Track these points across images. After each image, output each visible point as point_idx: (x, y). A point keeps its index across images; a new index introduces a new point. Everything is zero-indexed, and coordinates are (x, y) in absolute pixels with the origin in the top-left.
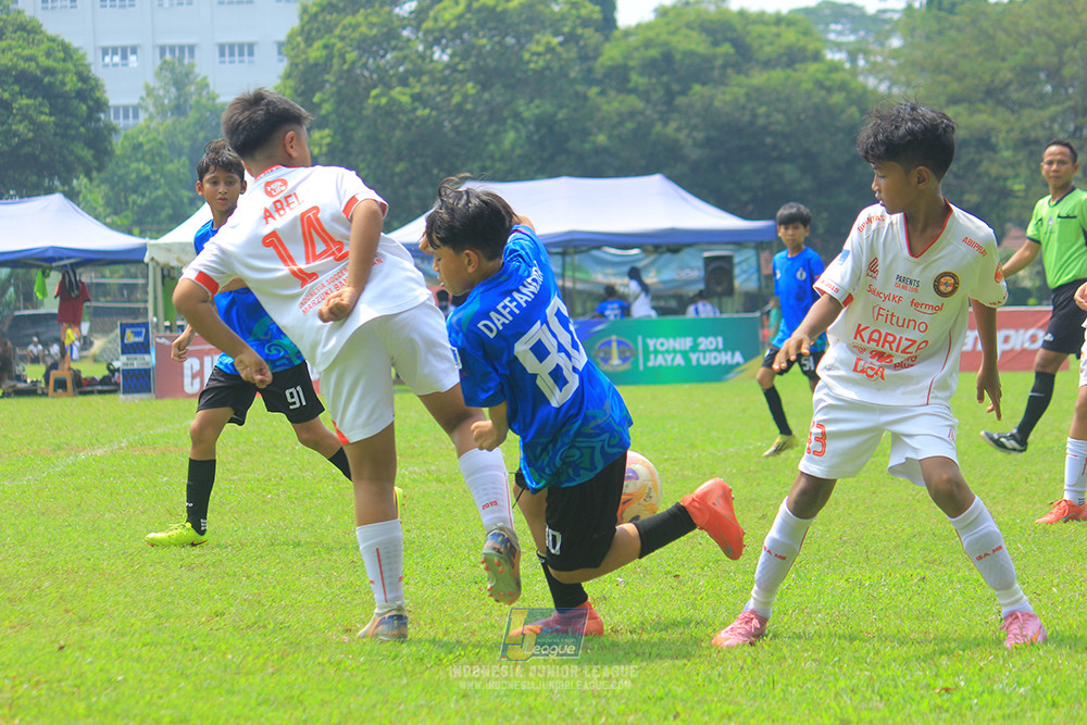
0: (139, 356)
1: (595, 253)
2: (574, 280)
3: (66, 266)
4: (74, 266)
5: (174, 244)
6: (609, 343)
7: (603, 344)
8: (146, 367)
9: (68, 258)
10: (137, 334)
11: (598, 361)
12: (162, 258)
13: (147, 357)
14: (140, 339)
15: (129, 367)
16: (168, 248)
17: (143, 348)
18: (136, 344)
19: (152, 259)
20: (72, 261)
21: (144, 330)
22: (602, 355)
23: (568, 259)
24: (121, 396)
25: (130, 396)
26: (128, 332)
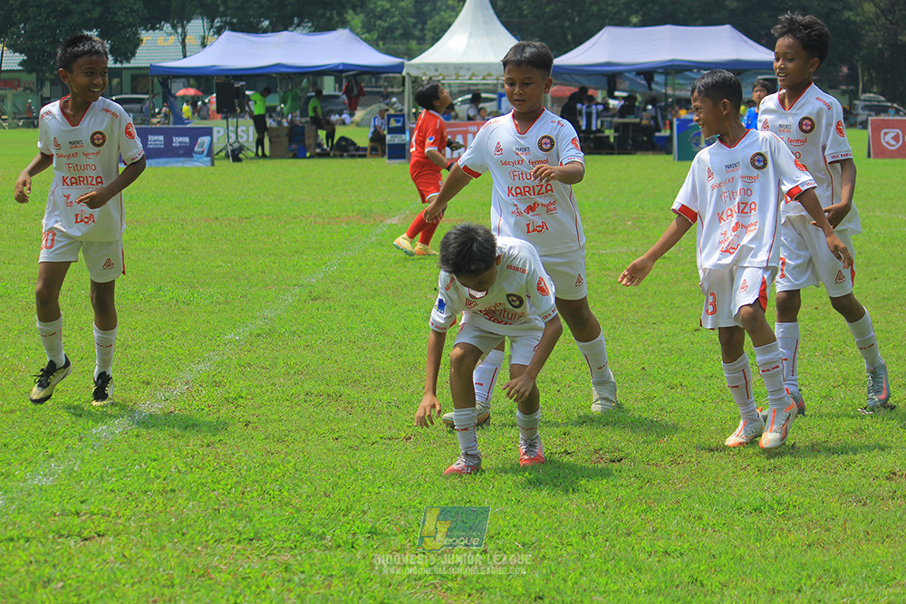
0: (398, 135)
1: (687, 73)
2: (674, 89)
3: (350, 75)
4: (355, 76)
5: (422, 64)
6: (699, 134)
7: (694, 136)
8: (403, 142)
9: (352, 70)
10: (398, 121)
11: (692, 144)
12: (414, 73)
13: (403, 136)
14: (399, 125)
15: (392, 142)
16: (418, 67)
17: (401, 130)
18: (396, 128)
19: (408, 74)
20: (355, 72)
21: (402, 119)
22: (694, 141)
23: (670, 77)
24: (385, 159)
25: (392, 161)
26: (392, 120)
